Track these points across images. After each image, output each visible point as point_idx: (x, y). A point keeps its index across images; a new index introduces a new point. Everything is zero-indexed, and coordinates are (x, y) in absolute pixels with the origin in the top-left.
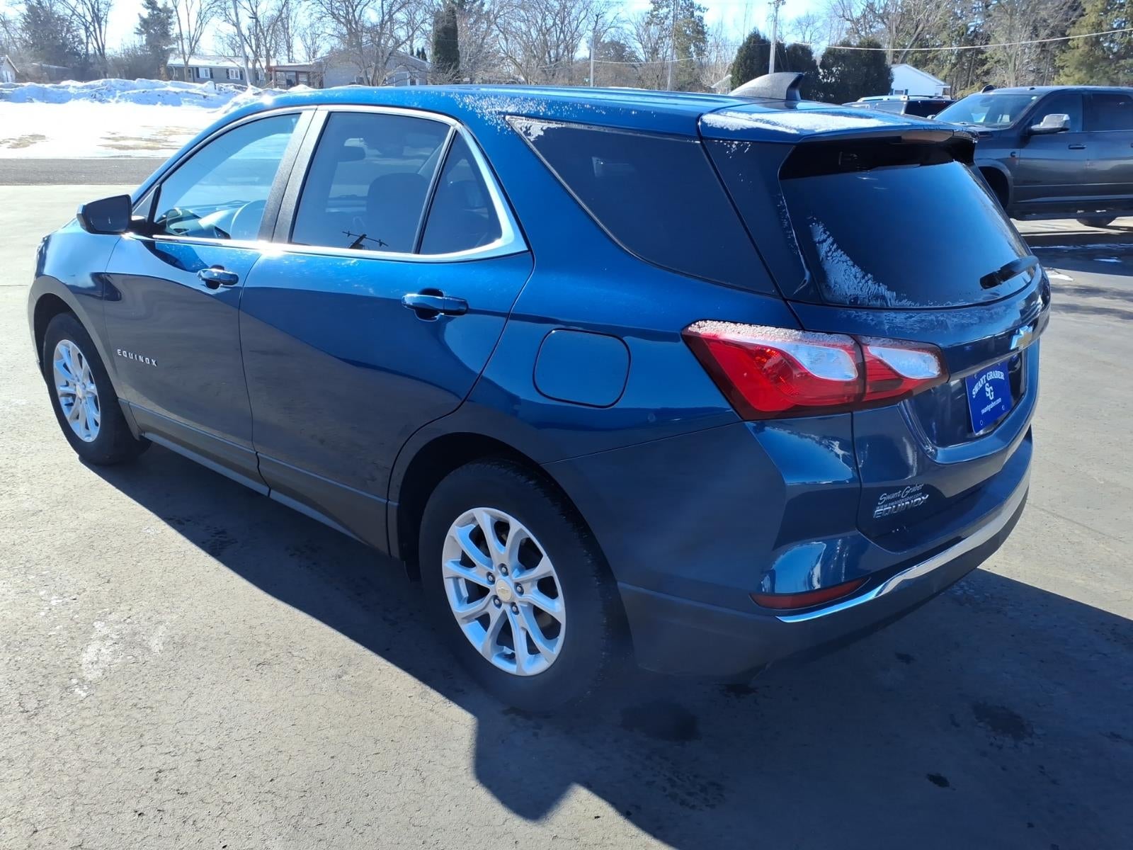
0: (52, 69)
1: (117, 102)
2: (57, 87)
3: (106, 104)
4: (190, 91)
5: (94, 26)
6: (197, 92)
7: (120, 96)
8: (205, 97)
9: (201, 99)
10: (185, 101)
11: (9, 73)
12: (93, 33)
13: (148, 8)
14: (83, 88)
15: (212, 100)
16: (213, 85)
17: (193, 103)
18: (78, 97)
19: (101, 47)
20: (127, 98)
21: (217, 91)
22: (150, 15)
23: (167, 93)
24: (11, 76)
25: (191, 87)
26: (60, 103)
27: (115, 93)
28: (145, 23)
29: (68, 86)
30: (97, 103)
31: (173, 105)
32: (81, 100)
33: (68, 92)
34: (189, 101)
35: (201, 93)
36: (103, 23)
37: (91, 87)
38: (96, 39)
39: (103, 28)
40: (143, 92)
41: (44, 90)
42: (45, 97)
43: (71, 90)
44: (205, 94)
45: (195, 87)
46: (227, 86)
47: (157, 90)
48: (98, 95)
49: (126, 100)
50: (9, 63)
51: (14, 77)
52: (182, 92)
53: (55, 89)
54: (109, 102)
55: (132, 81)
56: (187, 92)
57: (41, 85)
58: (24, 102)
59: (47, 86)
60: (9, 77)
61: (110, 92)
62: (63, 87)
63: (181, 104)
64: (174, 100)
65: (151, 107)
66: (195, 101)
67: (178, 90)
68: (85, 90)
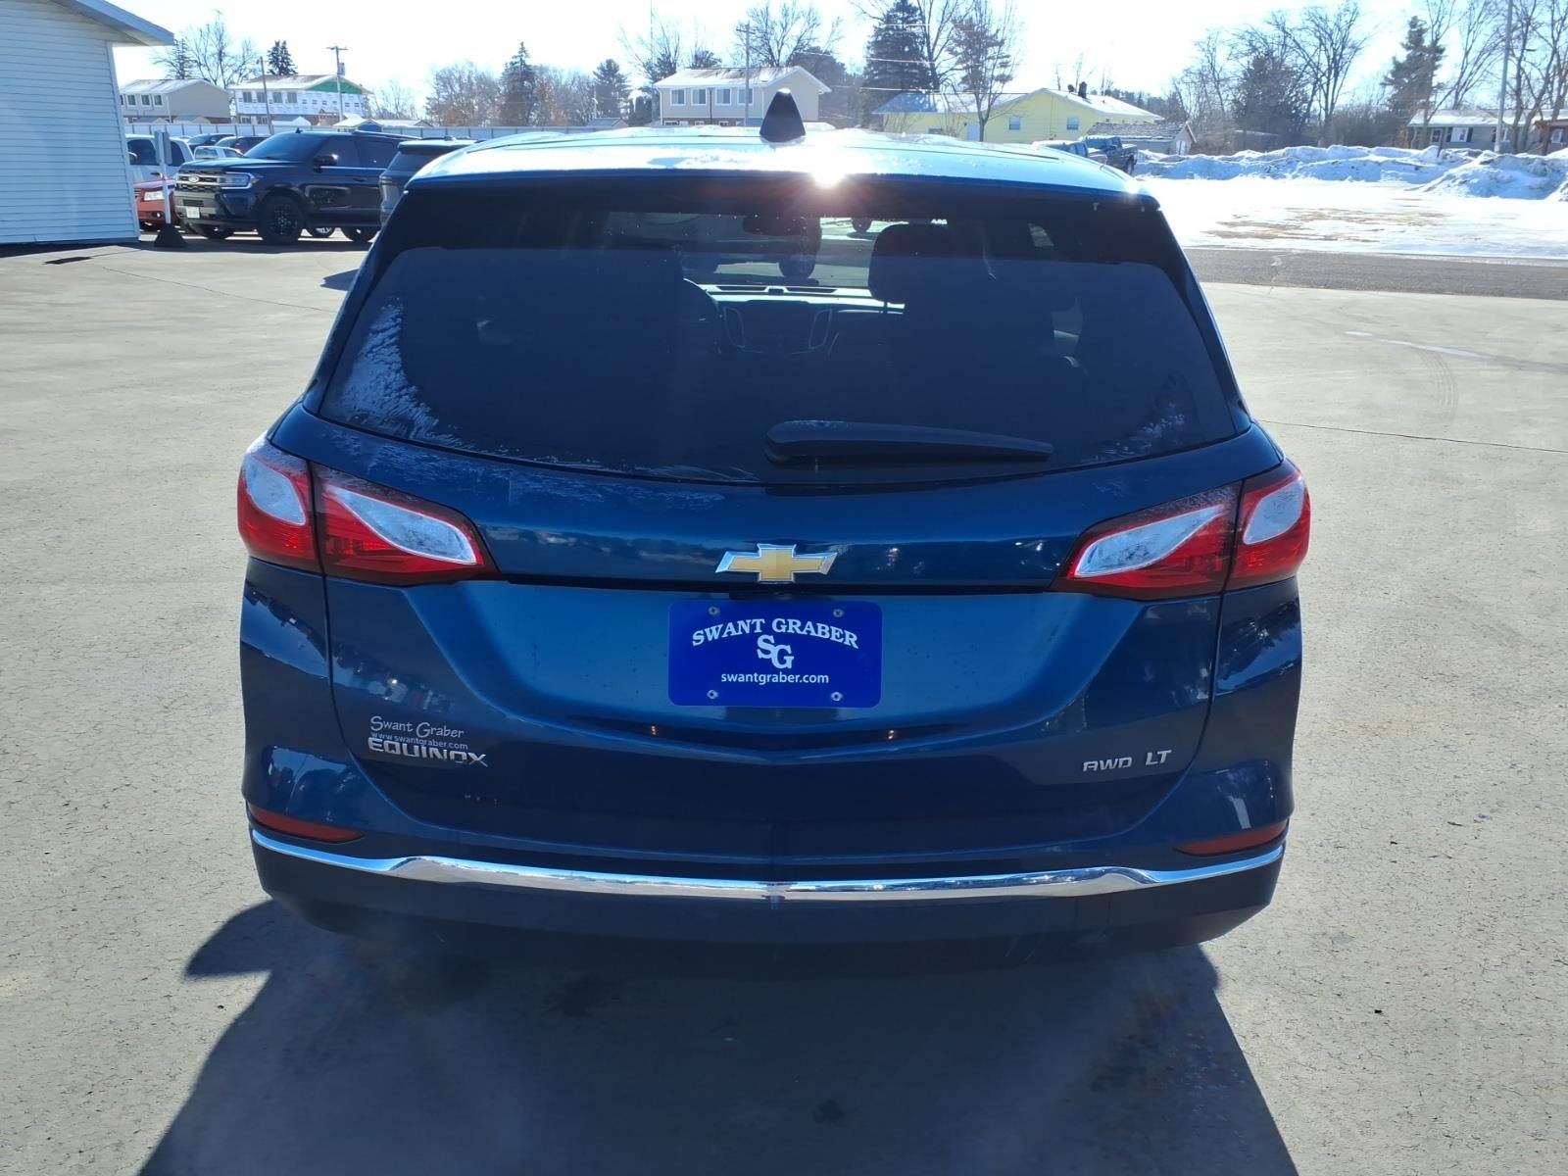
0: (1258, 136)
1: (1294, 177)
2: (1230, 160)
3: (1280, 181)
4: (1398, 160)
5: (1328, 78)
6: (1410, 161)
7: (1300, 169)
8: (1417, 168)
9: (1411, 171)
10: (1386, 175)
11: (1184, 144)
12: (1325, 86)
13: (1408, 48)
14: (1258, 159)
15: (1426, 173)
16: (1437, 151)
17: (1397, 176)
18: (1247, 171)
19: (1329, 106)
20: (1306, 172)
21: (1440, 160)
22: (1409, 57)
23: (1365, 163)
24: (1186, 147)
25: (1401, 155)
26: (1224, 179)
27: (1296, 165)
28: (1400, 69)
29: (1241, 158)
30: (1269, 179)
31: (1367, 180)
32: (1250, 175)
33: (1238, 165)
34: (1392, 175)
35: (1413, 163)
36: (1341, 73)
37: (1268, 158)
38: (1326, 95)
39: (1340, 79)
40: (1333, 163)
41: (1211, 162)
42: (1210, 172)
43: (1243, 163)
44: (1419, 164)
45: (1409, 155)
46: (1456, 152)
47: (1352, 160)
48: (1273, 169)
49: (1306, 175)
50: (1188, 131)
51: (1189, 146)
52: (1387, 161)
53: (1223, 162)
54: (1285, 177)
55: (1324, 149)
56: (1394, 162)
57: (1210, 157)
58: (1184, 178)
59: (1216, 158)
60: (1183, 149)
61: (1290, 164)
62: (1235, 160)
63: (1379, 178)
64: (1372, 174)
65: (1337, 183)
66: (1401, 174)
67: (1381, 159)
68: (1260, 162)
